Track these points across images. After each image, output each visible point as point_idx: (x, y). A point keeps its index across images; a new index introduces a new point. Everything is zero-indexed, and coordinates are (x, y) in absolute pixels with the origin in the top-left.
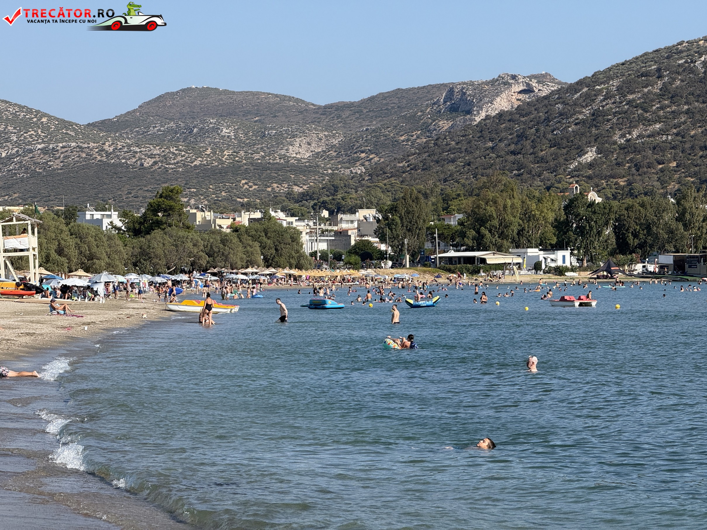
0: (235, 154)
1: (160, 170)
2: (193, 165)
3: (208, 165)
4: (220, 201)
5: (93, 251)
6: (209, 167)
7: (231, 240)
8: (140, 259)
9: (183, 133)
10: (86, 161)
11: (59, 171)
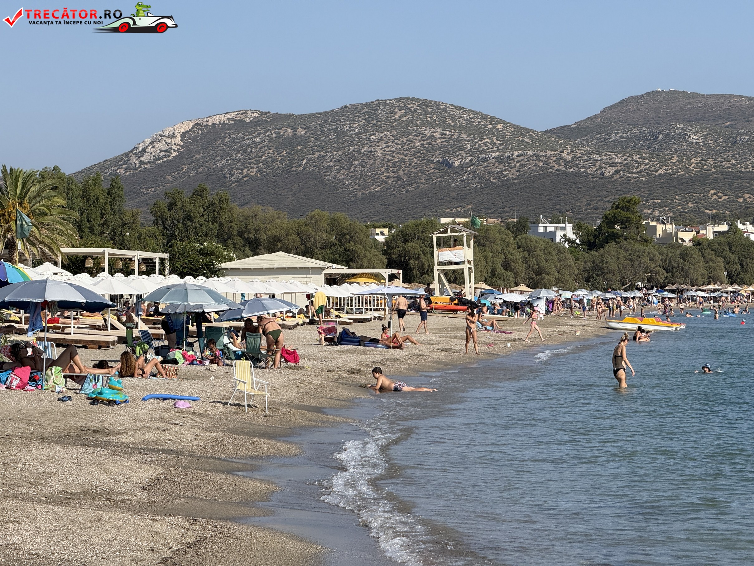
0: (703, 162)
1: (622, 179)
2: (657, 174)
3: (674, 174)
4: (686, 213)
5: (542, 265)
6: (675, 176)
7: (692, 255)
8: (592, 275)
9: (648, 139)
10: (543, 171)
11: (515, 181)
